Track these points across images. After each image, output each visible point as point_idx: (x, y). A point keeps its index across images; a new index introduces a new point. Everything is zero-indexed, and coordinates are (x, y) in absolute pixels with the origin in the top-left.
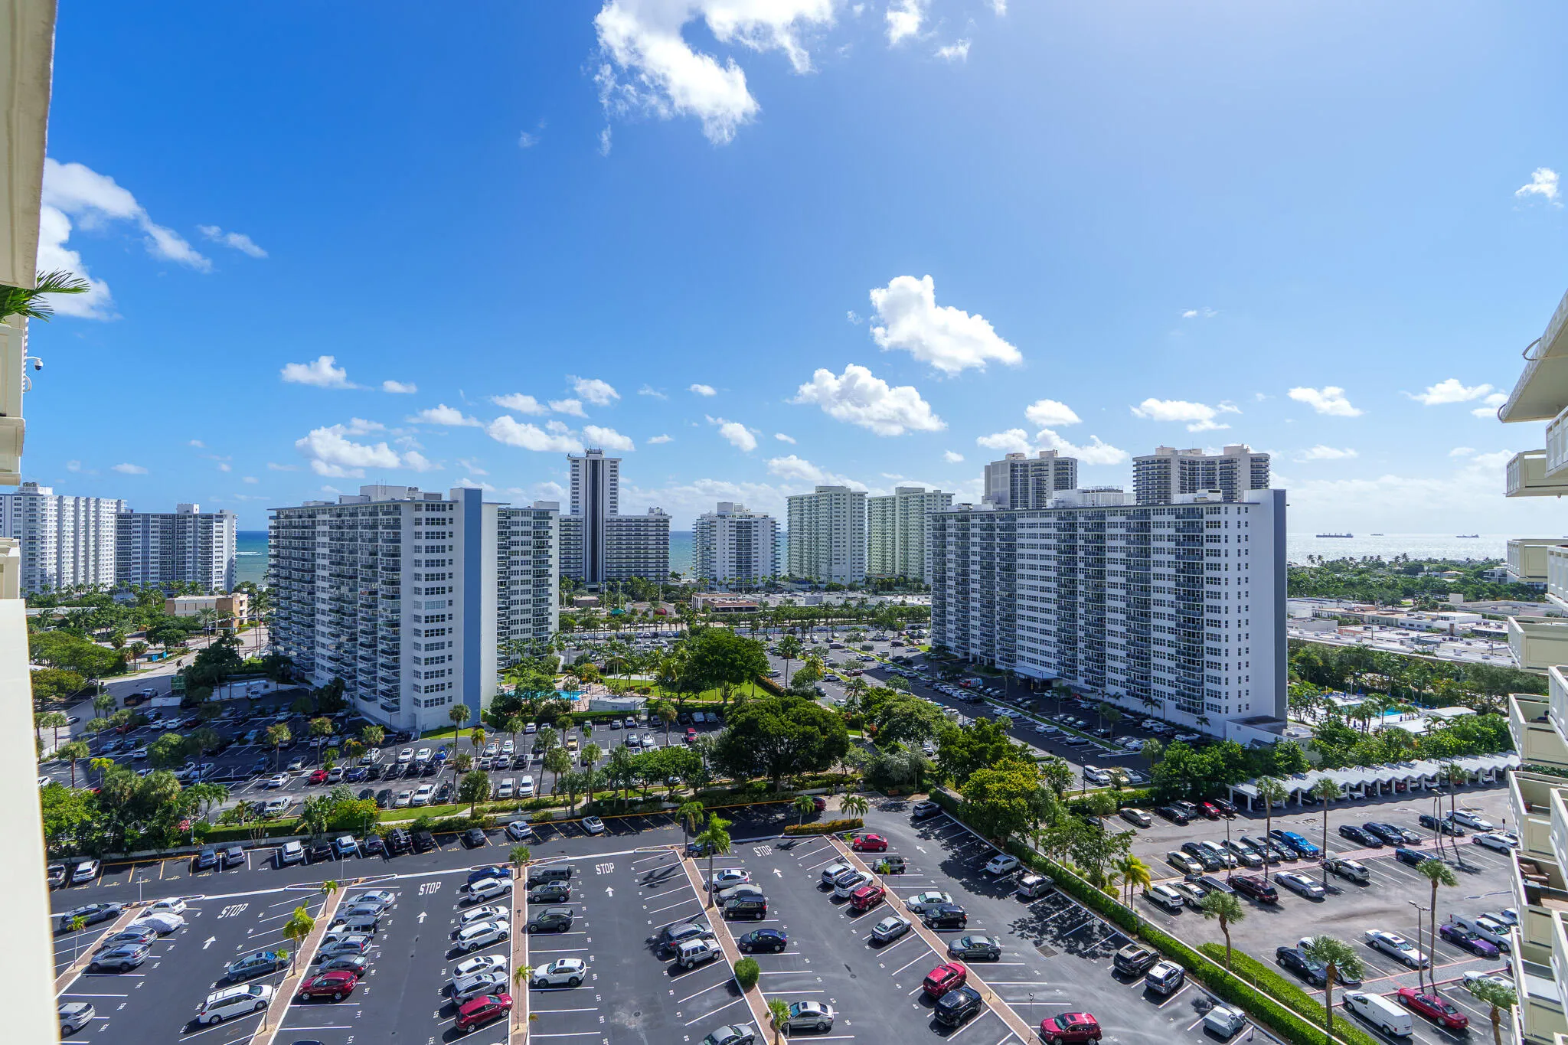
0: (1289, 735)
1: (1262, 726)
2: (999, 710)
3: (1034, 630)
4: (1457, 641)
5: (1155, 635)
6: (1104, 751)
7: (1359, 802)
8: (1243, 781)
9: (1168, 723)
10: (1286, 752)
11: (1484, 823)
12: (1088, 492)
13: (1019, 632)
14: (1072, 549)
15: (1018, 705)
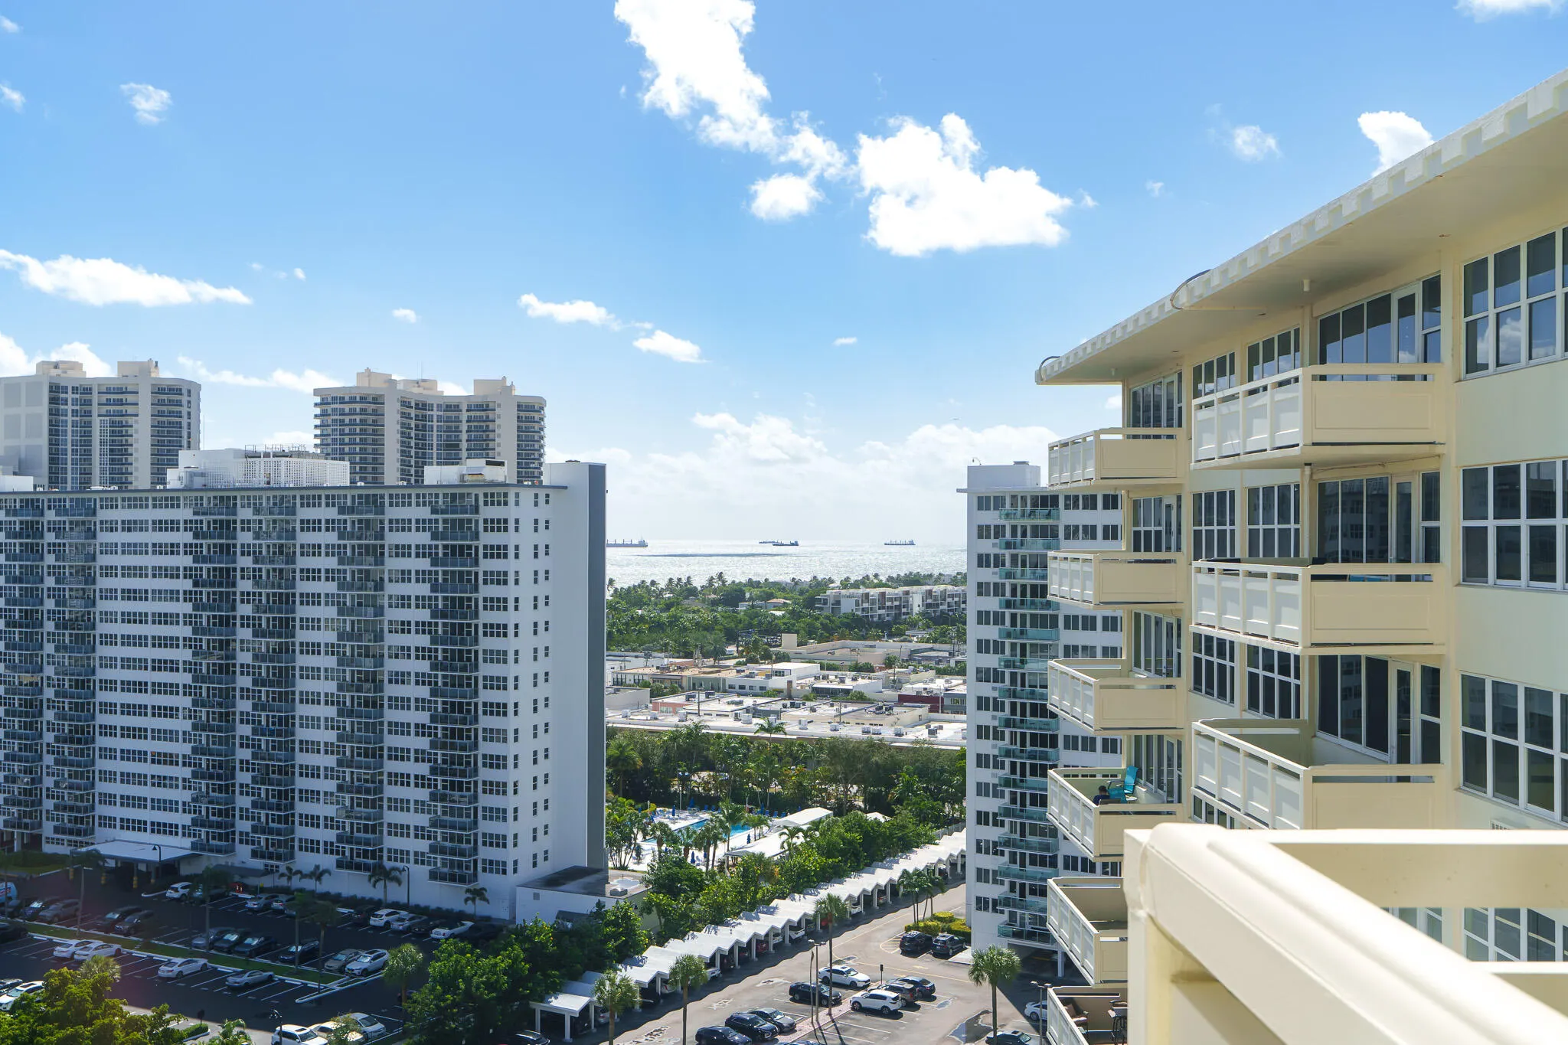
0: (614, 893)
1: (571, 885)
2: (67, 947)
3: (139, 756)
4: (798, 707)
5: (391, 741)
6: (305, 990)
7: (715, 985)
8: (557, 989)
9: (417, 910)
10: (615, 924)
11: (861, 977)
12: (255, 455)
13: (102, 764)
14: (227, 577)
15: (110, 927)
